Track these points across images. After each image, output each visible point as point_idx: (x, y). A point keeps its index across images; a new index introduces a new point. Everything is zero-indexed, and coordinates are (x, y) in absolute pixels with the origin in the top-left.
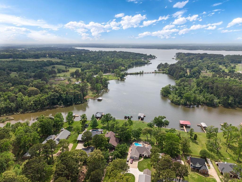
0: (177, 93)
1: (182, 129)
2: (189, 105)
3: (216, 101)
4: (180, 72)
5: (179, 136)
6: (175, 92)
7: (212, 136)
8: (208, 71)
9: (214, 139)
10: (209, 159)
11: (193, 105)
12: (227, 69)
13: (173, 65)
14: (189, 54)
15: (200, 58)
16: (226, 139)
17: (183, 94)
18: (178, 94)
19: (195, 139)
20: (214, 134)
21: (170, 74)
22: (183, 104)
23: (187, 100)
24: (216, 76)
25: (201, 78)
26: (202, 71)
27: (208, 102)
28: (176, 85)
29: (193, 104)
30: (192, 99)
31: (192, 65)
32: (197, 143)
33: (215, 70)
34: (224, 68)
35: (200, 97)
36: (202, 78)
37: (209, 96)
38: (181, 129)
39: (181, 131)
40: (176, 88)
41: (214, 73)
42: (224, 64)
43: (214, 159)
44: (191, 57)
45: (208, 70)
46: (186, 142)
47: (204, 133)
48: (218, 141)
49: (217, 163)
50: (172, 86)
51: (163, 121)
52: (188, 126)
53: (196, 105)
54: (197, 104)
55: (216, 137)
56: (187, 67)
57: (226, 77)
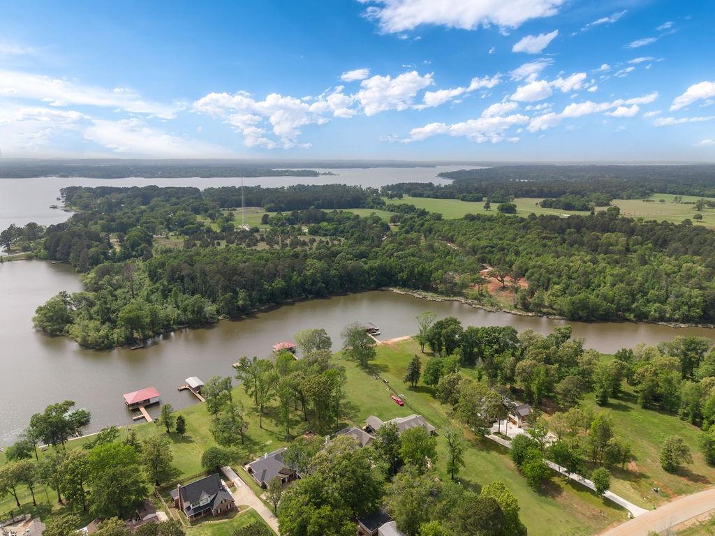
0: (95, 313)
1: (139, 419)
2: (141, 340)
3: (208, 309)
4: (89, 247)
5: (132, 442)
6: (88, 311)
7: (222, 404)
8: (170, 234)
9: (227, 408)
10: (229, 468)
11: (154, 337)
12: (214, 223)
13: (60, 227)
14: (104, 191)
15: (142, 199)
16: (254, 398)
17: (114, 312)
18: (99, 317)
19: (179, 431)
20: (225, 396)
21: (55, 259)
22: (122, 342)
23: (131, 328)
24: (195, 245)
25: (157, 256)
26: (155, 236)
27: (192, 316)
28: (86, 290)
29: (151, 333)
30: (147, 319)
31: (123, 221)
32: (187, 440)
33: (187, 229)
34: (207, 222)
35: (168, 310)
36: (159, 256)
37: (189, 300)
38: (135, 420)
39: (137, 425)
40: (86, 299)
41: (188, 237)
42: (206, 211)
43: (240, 461)
44: (114, 198)
45: (170, 230)
46: (158, 451)
47: (199, 403)
48: (238, 410)
49: (247, 466)
50: (72, 296)
51: (67, 418)
52: (152, 402)
53: (162, 333)
54: (162, 331)
55: (231, 401)
56: (109, 230)
57: (219, 244)
